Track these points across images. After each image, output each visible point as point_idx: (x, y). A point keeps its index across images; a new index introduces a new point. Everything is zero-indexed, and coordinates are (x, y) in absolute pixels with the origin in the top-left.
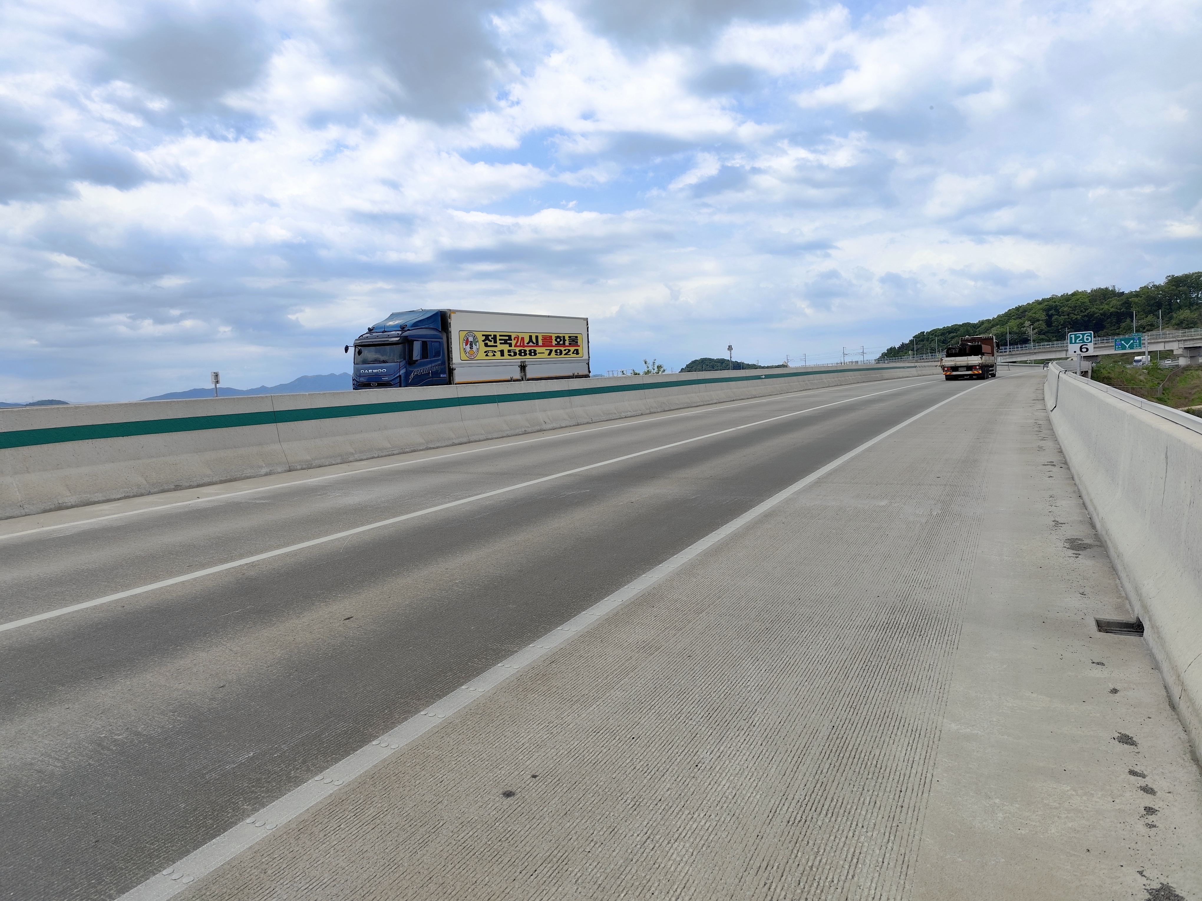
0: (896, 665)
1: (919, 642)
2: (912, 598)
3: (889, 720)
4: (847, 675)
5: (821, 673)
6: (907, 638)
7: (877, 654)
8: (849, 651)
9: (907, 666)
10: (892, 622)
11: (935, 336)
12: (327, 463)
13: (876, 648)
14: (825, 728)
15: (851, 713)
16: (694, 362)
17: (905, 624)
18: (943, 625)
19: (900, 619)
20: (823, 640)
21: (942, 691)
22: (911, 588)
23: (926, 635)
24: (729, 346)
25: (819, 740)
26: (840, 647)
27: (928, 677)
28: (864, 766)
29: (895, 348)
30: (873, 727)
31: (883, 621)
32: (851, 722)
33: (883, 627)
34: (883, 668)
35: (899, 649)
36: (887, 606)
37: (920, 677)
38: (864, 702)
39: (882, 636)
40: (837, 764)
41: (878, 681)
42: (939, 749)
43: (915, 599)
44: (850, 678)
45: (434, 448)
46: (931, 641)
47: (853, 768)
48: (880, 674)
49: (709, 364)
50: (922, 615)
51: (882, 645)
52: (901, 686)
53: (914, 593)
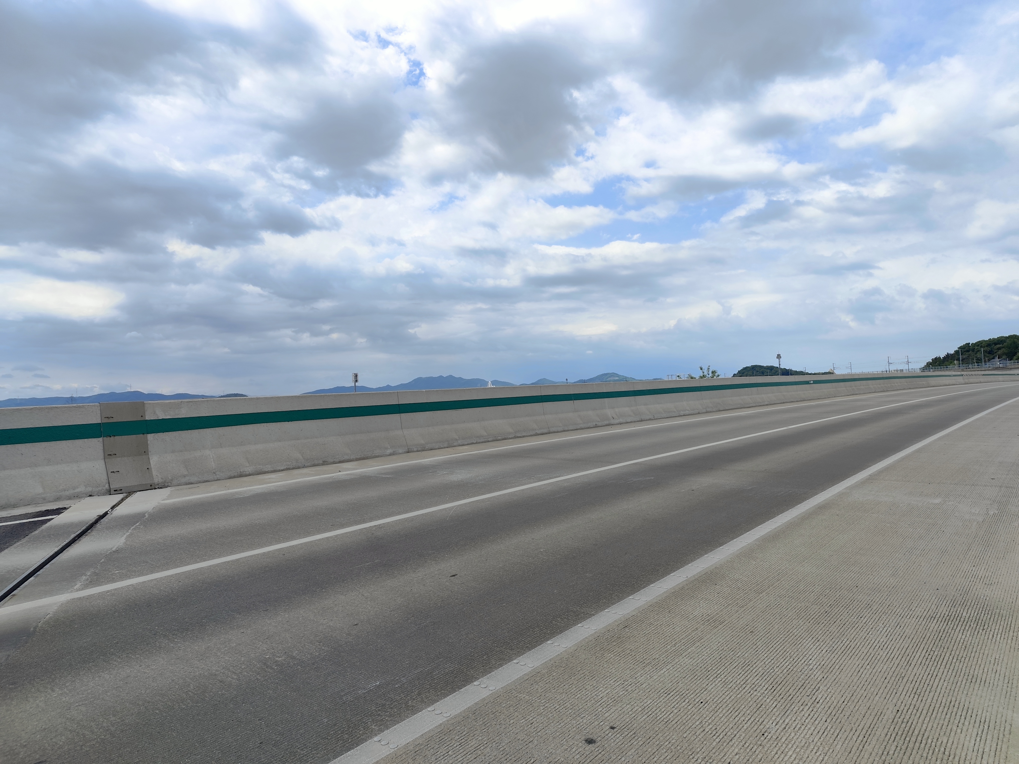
0: (960, 657)
1: (983, 636)
2: (973, 593)
3: (955, 709)
4: (910, 662)
5: (882, 658)
6: (969, 631)
7: (939, 645)
8: (910, 639)
9: (972, 658)
10: (953, 615)
11: (981, 347)
12: (437, 447)
13: (938, 639)
14: (889, 711)
15: (915, 699)
16: (745, 369)
17: (967, 617)
18: (1006, 620)
19: (961, 613)
20: (883, 626)
21: (1010, 685)
22: (971, 583)
23: (989, 629)
24: (778, 355)
25: (884, 722)
26: (901, 635)
27: (995, 670)
28: (931, 752)
29: (940, 358)
30: (939, 714)
31: (943, 613)
32: (916, 708)
33: (944, 619)
34: (946, 658)
35: (962, 641)
36: (947, 598)
37: (986, 670)
38: (928, 690)
39: (944, 627)
40: (904, 748)
41: (941, 670)
42: (1010, 742)
43: (976, 594)
44: (912, 666)
45: (520, 437)
46: (995, 636)
47: (920, 753)
48: (944, 664)
49: (759, 370)
50: (984, 610)
51: (944, 636)
52: (966, 677)
53: (975, 589)
